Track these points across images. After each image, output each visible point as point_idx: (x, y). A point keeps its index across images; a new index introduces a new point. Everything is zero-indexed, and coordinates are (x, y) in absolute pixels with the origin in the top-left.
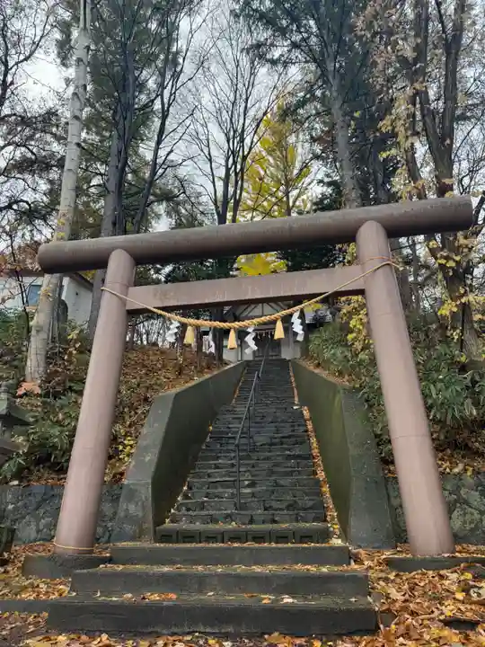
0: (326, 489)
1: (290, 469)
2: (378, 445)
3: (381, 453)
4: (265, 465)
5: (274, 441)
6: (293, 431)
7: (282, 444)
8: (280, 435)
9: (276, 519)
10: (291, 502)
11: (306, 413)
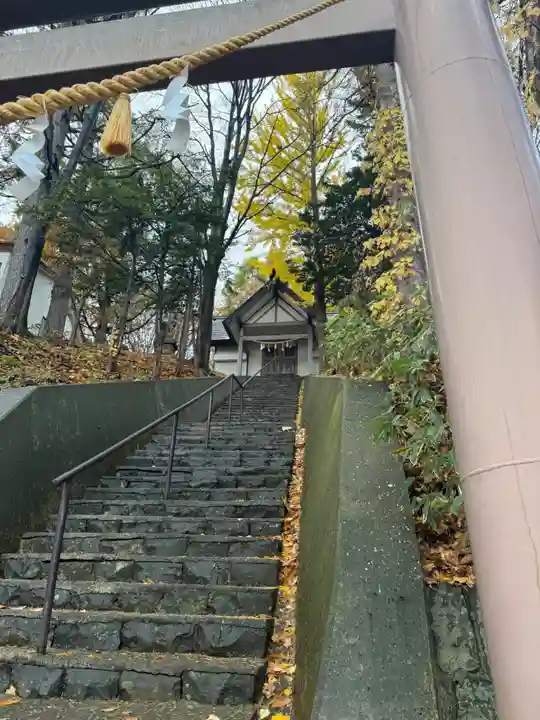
0: (289, 590)
1: (226, 538)
2: (413, 493)
3: (420, 513)
4: (180, 526)
5: (225, 478)
6: (268, 462)
7: (238, 484)
8: (242, 469)
9: (126, 684)
10: (187, 629)
11: (300, 438)
